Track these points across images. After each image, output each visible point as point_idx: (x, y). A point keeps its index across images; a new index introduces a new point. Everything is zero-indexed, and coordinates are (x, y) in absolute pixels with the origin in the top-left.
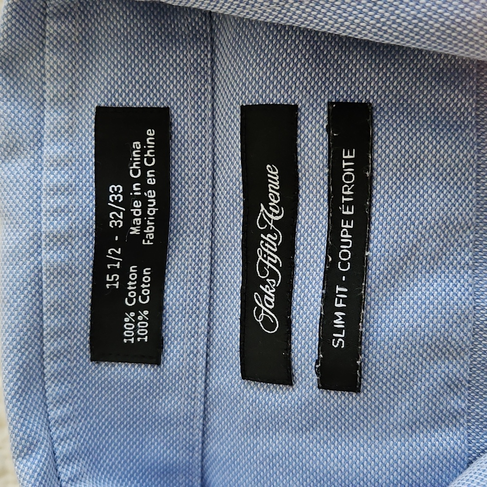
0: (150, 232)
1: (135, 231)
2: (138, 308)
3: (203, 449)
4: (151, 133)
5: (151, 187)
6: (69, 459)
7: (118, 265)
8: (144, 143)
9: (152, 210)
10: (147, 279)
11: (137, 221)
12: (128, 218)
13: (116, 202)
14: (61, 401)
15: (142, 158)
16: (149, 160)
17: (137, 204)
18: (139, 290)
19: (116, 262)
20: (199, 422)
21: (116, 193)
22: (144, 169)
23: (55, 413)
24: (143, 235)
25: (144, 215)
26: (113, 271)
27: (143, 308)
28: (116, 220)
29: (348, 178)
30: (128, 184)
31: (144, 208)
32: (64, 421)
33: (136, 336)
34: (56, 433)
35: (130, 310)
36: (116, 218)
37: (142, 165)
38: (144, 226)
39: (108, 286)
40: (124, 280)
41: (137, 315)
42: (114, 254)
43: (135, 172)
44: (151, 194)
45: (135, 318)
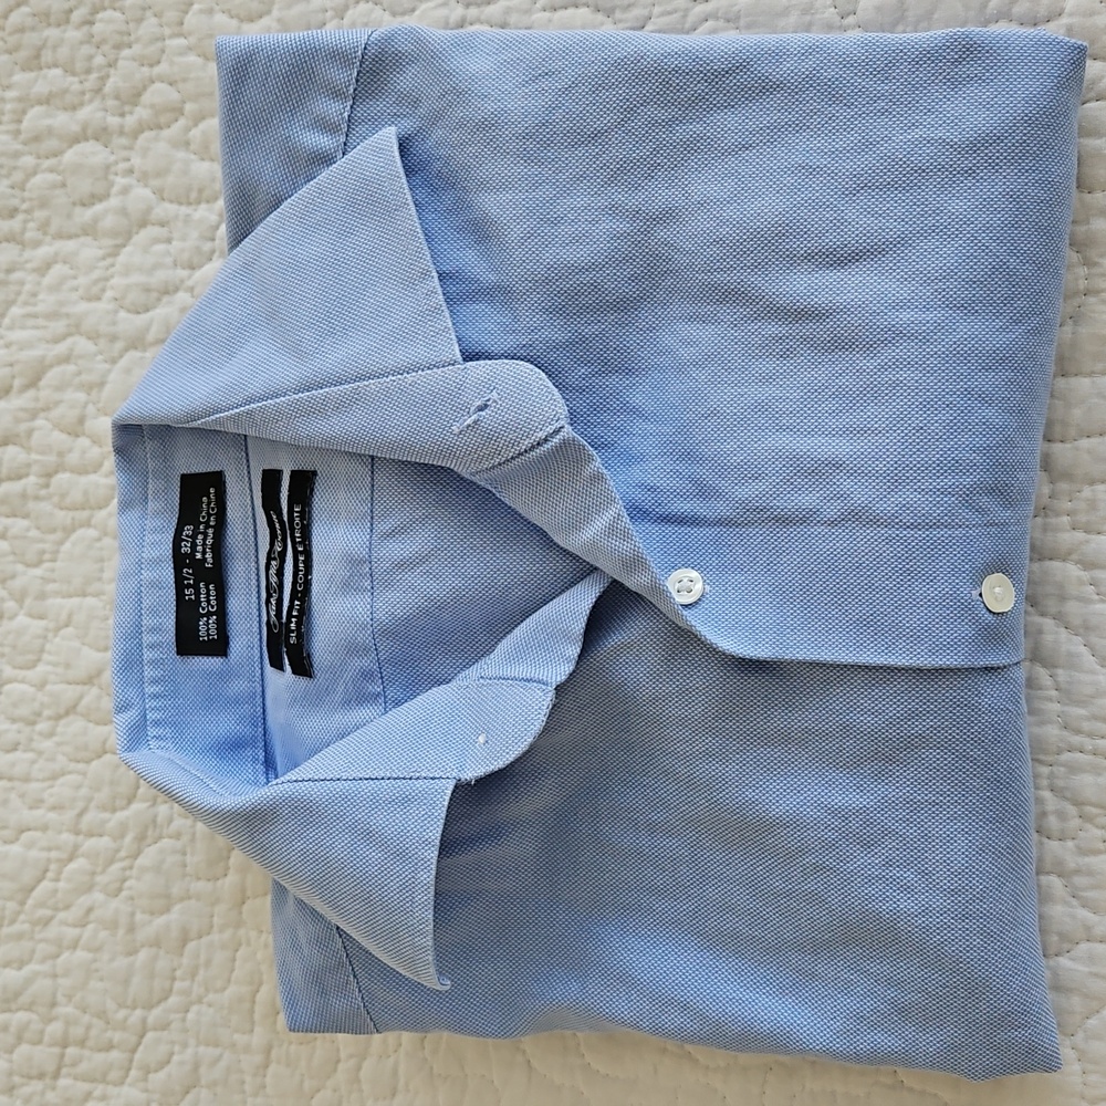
0: (209, 556)
1: (199, 556)
2: (209, 614)
3: (264, 723)
4: (212, 490)
5: (212, 527)
6: (157, 723)
7: (192, 582)
8: (209, 498)
9: (209, 541)
10: (213, 593)
11: (199, 548)
12: (194, 546)
13: (187, 536)
14: (155, 681)
15: (208, 508)
16: (213, 509)
17: (200, 537)
18: (208, 601)
19: (189, 579)
20: (260, 701)
21: (189, 529)
22: (209, 515)
23: (149, 690)
24: (204, 560)
25: (204, 544)
26: (189, 586)
27: (212, 614)
28: (187, 548)
29: (297, 524)
30: (196, 525)
31: (204, 540)
32: (155, 696)
33: (209, 635)
34: (150, 704)
35: (203, 616)
36: (186, 546)
37: (208, 513)
38: (204, 553)
39: (187, 598)
40: (198, 594)
41: (209, 619)
42: (188, 573)
43: (204, 517)
44: (210, 531)
45: (207, 621)
